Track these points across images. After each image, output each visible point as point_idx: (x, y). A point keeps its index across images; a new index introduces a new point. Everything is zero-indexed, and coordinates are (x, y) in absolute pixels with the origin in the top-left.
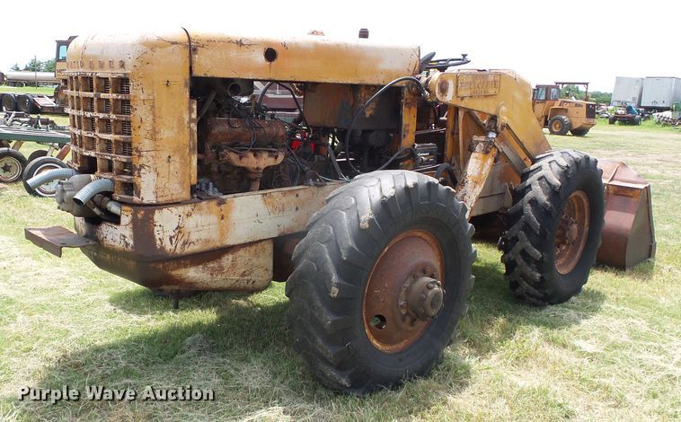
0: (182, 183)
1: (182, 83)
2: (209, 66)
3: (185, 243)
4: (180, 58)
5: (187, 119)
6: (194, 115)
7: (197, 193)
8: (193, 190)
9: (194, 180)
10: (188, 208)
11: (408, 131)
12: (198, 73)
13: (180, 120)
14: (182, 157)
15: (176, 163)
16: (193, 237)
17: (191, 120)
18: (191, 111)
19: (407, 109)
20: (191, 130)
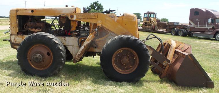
0: (15, 32)
1: (15, 16)
2: (20, 13)
3: (15, 42)
4: (15, 12)
5: (16, 21)
6: (18, 21)
7: (18, 34)
8: (18, 33)
9: (18, 32)
10: (16, 36)
11: (73, 27)
12: (18, 15)
13: (15, 22)
14: (15, 28)
15: (14, 29)
16: (17, 41)
17: (17, 22)
18: (17, 20)
19: (72, 22)
20: (17, 24)
